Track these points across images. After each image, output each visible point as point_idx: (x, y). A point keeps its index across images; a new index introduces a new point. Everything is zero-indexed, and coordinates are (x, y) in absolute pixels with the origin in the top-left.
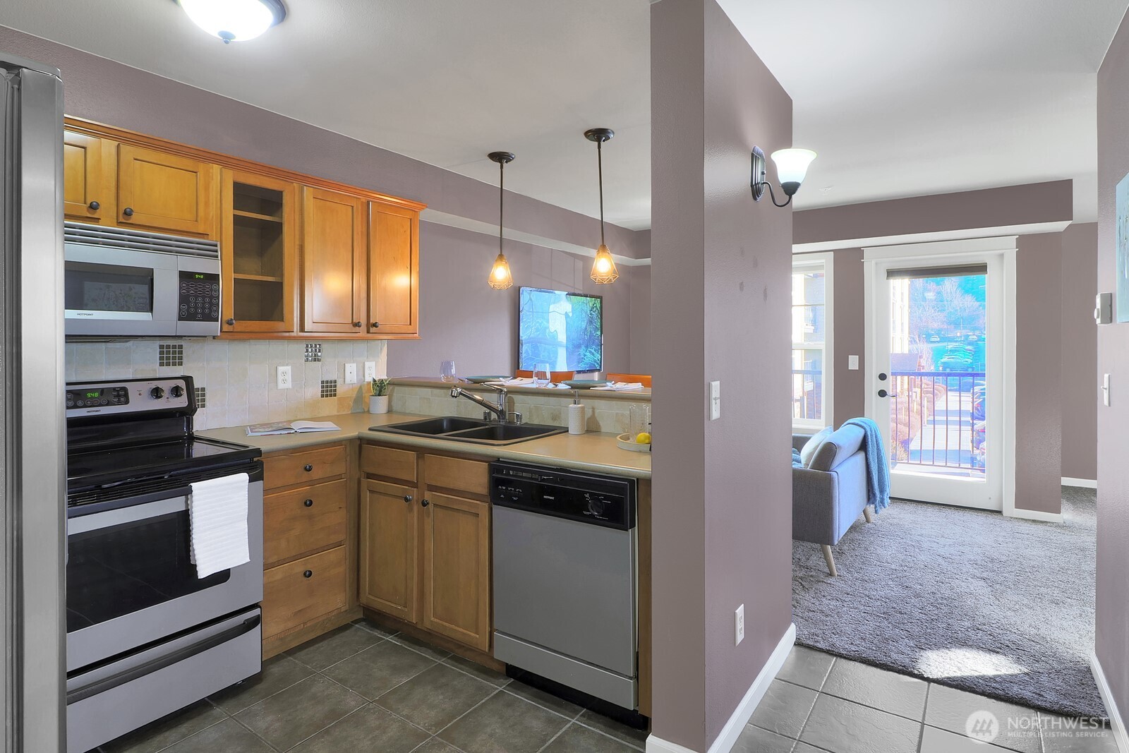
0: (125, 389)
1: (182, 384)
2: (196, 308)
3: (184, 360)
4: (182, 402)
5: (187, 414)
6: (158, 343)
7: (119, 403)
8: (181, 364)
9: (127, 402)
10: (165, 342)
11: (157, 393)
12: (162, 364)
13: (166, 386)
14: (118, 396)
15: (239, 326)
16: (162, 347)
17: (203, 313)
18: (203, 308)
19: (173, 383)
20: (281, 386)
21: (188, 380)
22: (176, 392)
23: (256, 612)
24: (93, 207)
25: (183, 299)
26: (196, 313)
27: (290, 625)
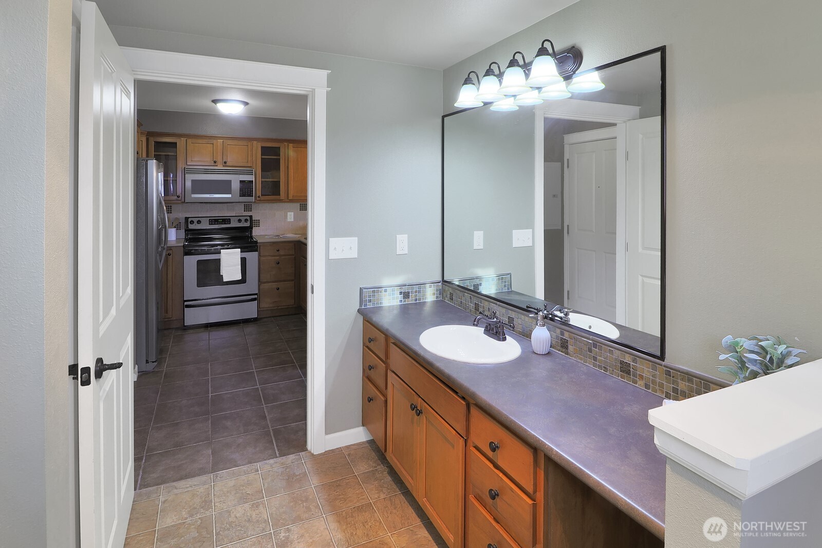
0: (230, 219)
1: (249, 218)
2: (245, 192)
3: (252, 210)
4: (248, 224)
5: (250, 229)
6: (243, 204)
7: (228, 224)
8: (251, 211)
9: (230, 223)
10: (246, 204)
11: (240, 221)
12: (245, 211)
13: (243, 219)
14: (228, 221)
15: (262, 198)
16: (245, 205)
17: (248, 194)
18: (248, 192)
19: (245, 218)
20: (289, 220)
21: (251, 217)
22: (246, 220)
23: (256, 296)
24: (215, 162)
25: (241, 190)
26: (245, 194)
27: (271, 305)
